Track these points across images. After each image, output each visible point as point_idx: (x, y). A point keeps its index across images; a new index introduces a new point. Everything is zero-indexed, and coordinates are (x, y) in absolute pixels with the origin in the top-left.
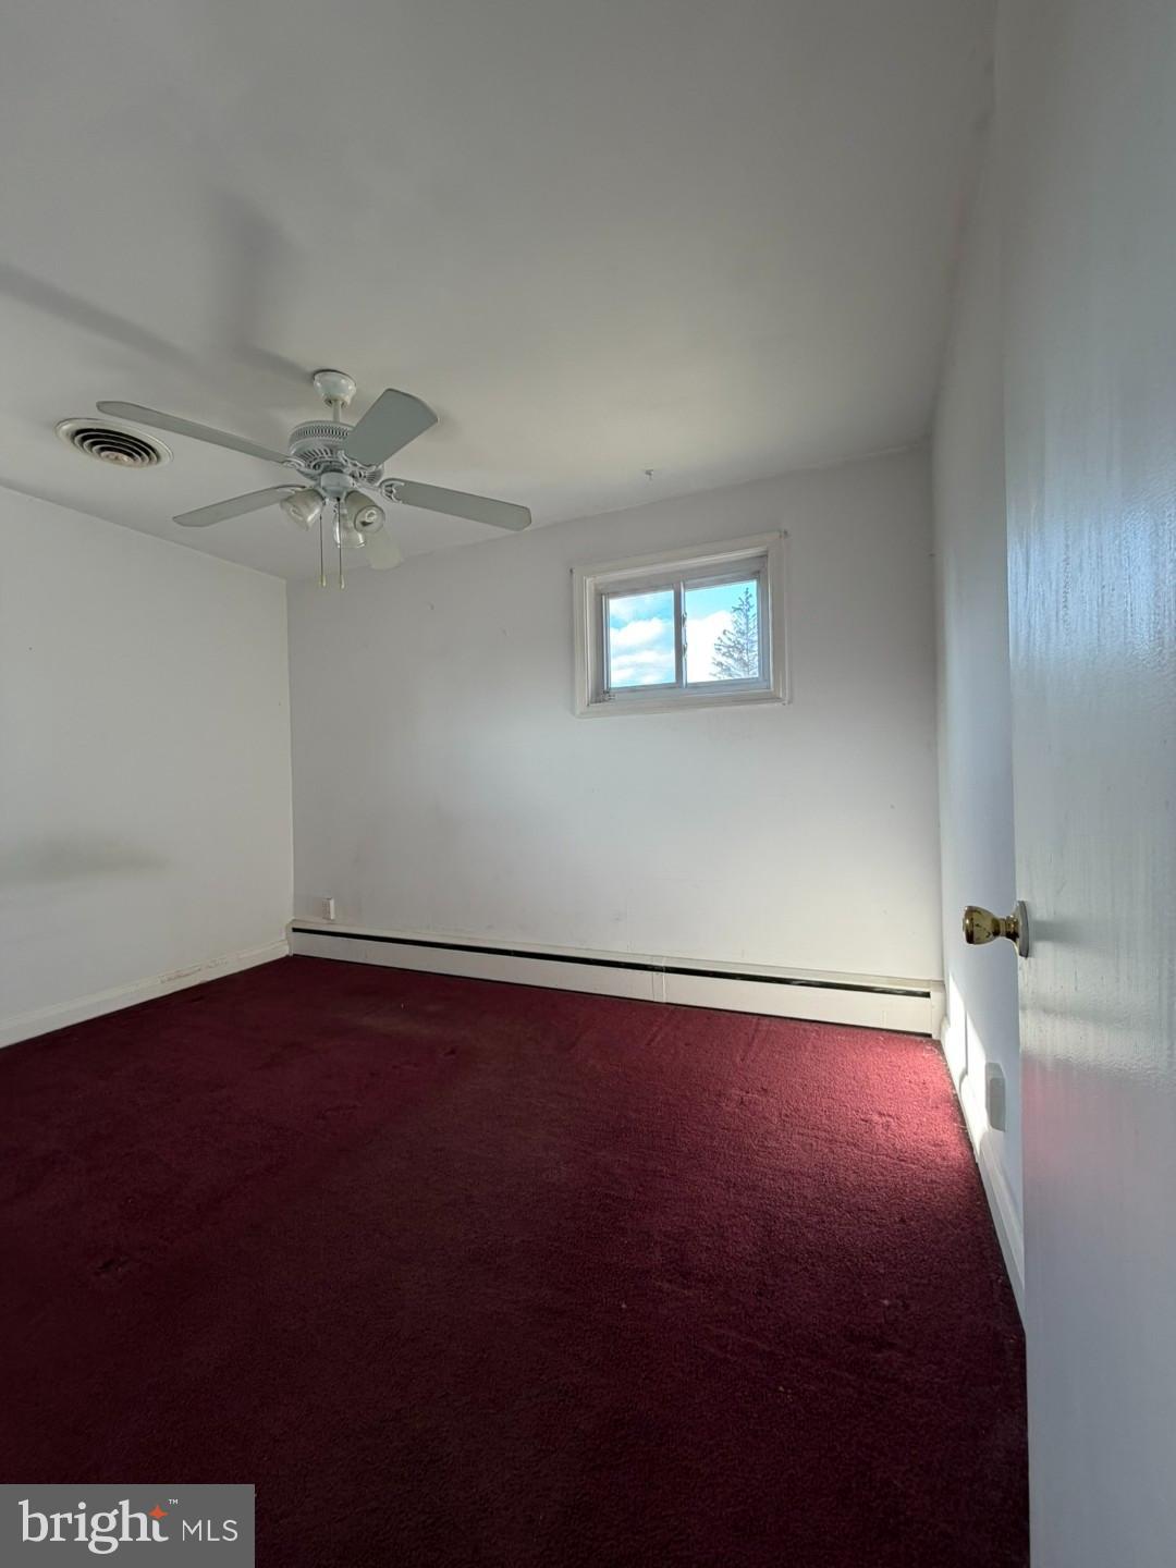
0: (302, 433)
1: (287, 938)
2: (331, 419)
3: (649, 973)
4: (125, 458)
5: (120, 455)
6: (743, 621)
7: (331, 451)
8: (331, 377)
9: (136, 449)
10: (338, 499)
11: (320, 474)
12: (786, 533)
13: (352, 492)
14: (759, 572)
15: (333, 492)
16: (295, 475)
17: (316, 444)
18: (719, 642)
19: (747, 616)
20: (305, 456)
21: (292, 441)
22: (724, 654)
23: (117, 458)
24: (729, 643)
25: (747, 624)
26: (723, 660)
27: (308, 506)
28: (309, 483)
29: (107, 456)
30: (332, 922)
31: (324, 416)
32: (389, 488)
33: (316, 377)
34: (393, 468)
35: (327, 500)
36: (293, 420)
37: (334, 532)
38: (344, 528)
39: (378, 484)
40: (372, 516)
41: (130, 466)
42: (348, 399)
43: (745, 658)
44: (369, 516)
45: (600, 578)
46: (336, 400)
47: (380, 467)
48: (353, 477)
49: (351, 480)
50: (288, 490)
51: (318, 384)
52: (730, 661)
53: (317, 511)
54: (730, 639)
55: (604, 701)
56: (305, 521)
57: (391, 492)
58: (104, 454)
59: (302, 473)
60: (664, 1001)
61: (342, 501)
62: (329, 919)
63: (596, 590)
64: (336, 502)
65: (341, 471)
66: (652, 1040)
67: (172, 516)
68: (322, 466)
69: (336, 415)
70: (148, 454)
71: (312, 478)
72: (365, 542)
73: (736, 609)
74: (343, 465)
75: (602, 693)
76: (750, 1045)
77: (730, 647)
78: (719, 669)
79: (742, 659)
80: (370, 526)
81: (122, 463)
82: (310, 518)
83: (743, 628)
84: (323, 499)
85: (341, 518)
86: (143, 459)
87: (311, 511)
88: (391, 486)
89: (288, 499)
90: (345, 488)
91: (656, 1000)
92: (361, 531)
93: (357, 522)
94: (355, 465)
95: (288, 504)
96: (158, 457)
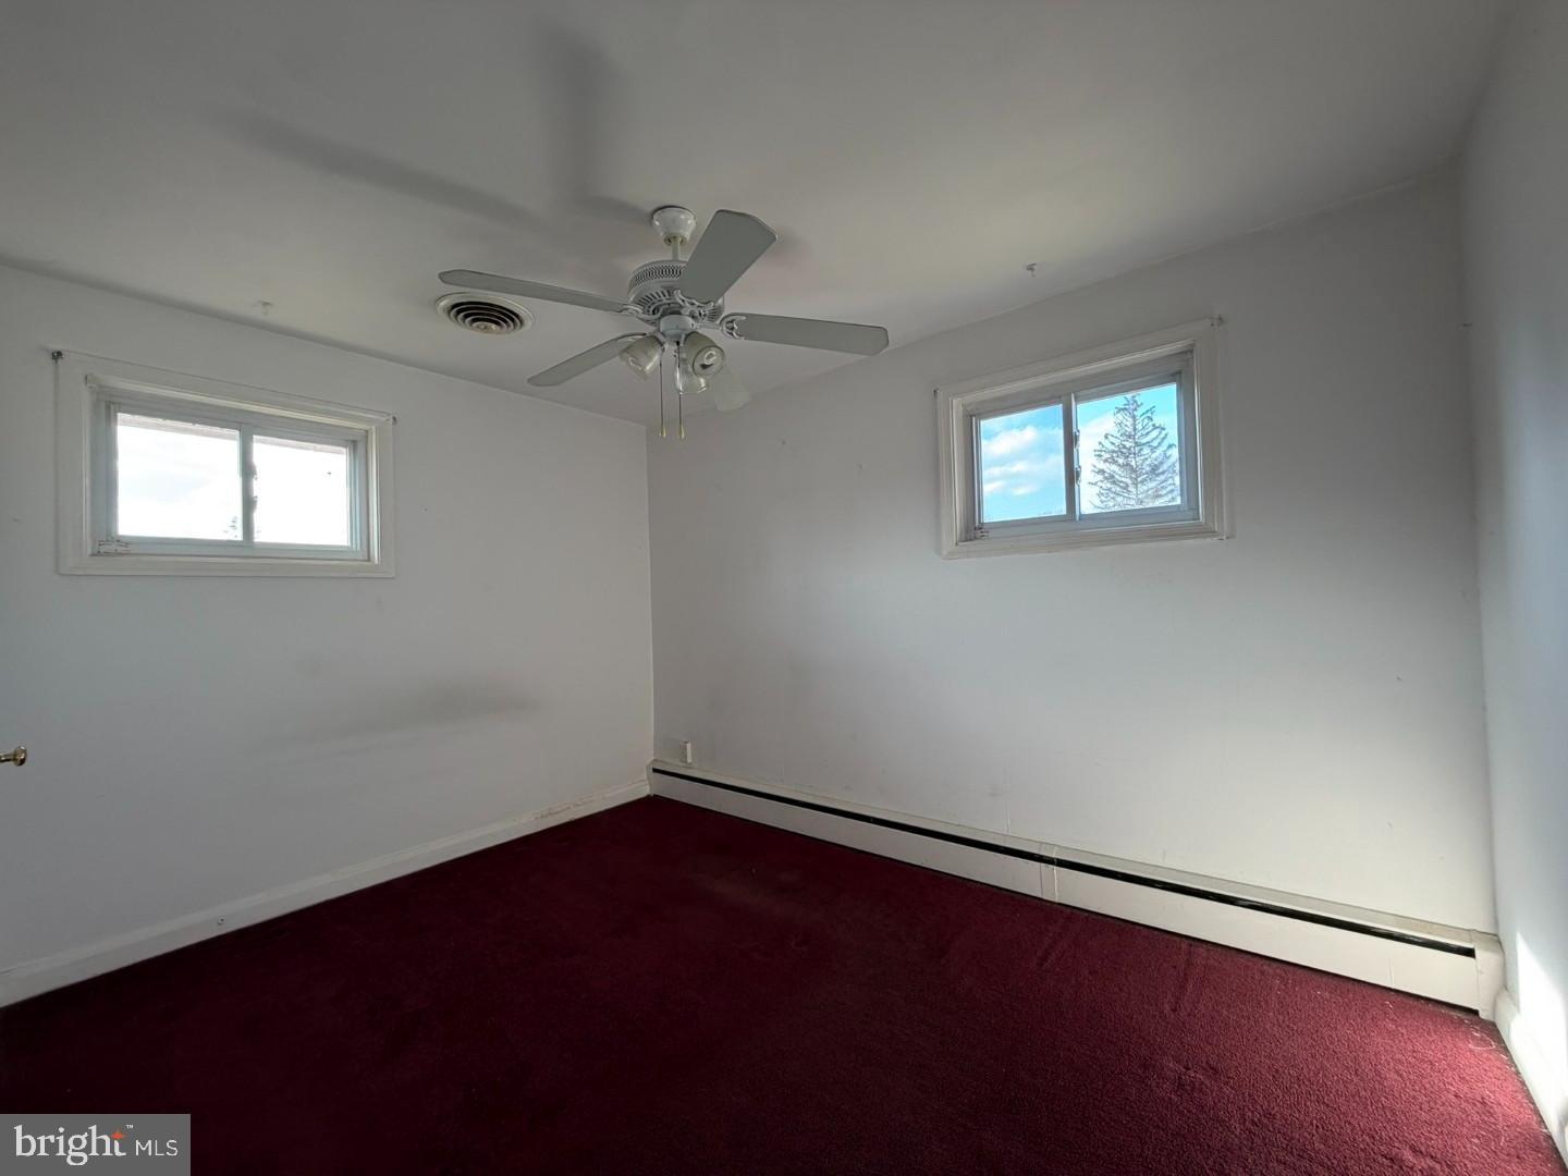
0: (638, 279)
1: (648, 778)
2: (670, 258)
3: (1037, 864)
4: (493, 326)
5: (489, 324)
6: (1129, 422)
7: (668, 292)
8: (670, 213)
9: (502, 316)
10: (678, 343)
11: (660, 318)
12: (1220, 319)
13: (692, 333)
14: (1180, 372)
15: (672, 336)
16: (636, 322)
17: (654, 287)
18: (1099, 448)
19: (1134, 417)
20: (642, 301)
21: (631, 287)
22: (1106, 461)
23: (486, 328)
24: (1113, 448)
25: (1134, 425)
26: (1102, 466)
27: (646, 353)
28: (649, 329)
29: (478, 327)
30: (689, 767)
31: (663, 256)
32: (730, 322)
33: (655, 217)
34: (735, 301)
35: (666, 346)
36: (634, 265)
37: (674, 378)
38: (685, 372)
39: (718, 322)
40: (711, 357)
41: (498, 333)
42: (687, 235)
43: (1133, 463)
44: (708, 358)
45: (970, 398)
46: (675, 237)
47: (720, 301)
48: (693, 317)
49: (691, 321)
50: (630, 339)
51: (657, 223)
52: (1114, 468)
53: (656, 358)
54: (1113, 443)
55: (975, 538)
56: (643, 370)
57: (732, 328)
58: (475, 325)
59: (642, 320)
60: (1057, 900)
61: (681, 345)
62: (686, 762)
63: (965, 410)
64: (676, 347)
65: (680, 314)
66: (1044, 959)
67: (528, 377)
68: (661, 310)
69: (675, 253)
70: (513, 320)
71: (653, 323)
72: (707, 385)
73: (1120, 410)
74: (681, 307)
75: (974, 530)
76: (1183, 987)
77: (1113, 452)
78: (1100, 477)
79: (1128, 464)
80: (709, 369)
81: (492, 332)
82: (648, 368)
83: (1130, 429)
84: (662, 344)
85: (681, 362)
86: (508, 326)
87: (650, 359)
88: (732, 322)
89: (628, 349)
90: (684, 330)
91: (1045, 898)
92: (701, 375)
93: (696, 364)
94: (693, 304)
95: (625, 355)
96: (522, 322)
